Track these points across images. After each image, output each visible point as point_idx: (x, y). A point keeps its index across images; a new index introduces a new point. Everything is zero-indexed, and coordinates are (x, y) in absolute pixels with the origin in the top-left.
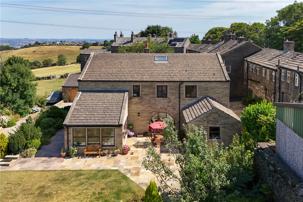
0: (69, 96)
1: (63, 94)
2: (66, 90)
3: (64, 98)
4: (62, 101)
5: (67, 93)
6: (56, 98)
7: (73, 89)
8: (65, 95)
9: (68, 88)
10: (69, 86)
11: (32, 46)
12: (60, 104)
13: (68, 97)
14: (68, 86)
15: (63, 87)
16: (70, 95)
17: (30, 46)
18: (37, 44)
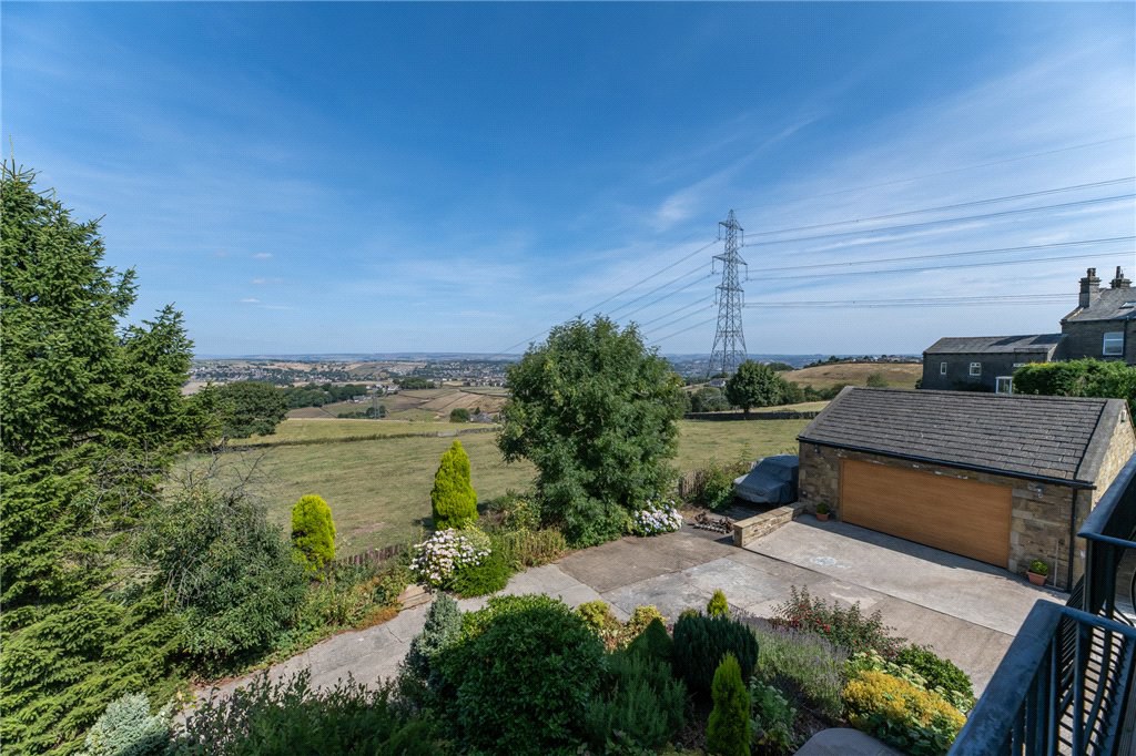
0: (832, 491)
1: (802, 475)
2: (819, 460)
3: (805, 496)
4: (788, 510)
5: (820, 475)
6: (773, 486)
7: (856, 459)
8: (812, 480)
9: (826, 451)
10: (831, 440)
11: (824, 364)
12: (773, 522)
13: (823, 491)
14: (826, 440)
15: (802, 440)
16: (834, 486)
17: (820, 363)
18: (834, 360)
